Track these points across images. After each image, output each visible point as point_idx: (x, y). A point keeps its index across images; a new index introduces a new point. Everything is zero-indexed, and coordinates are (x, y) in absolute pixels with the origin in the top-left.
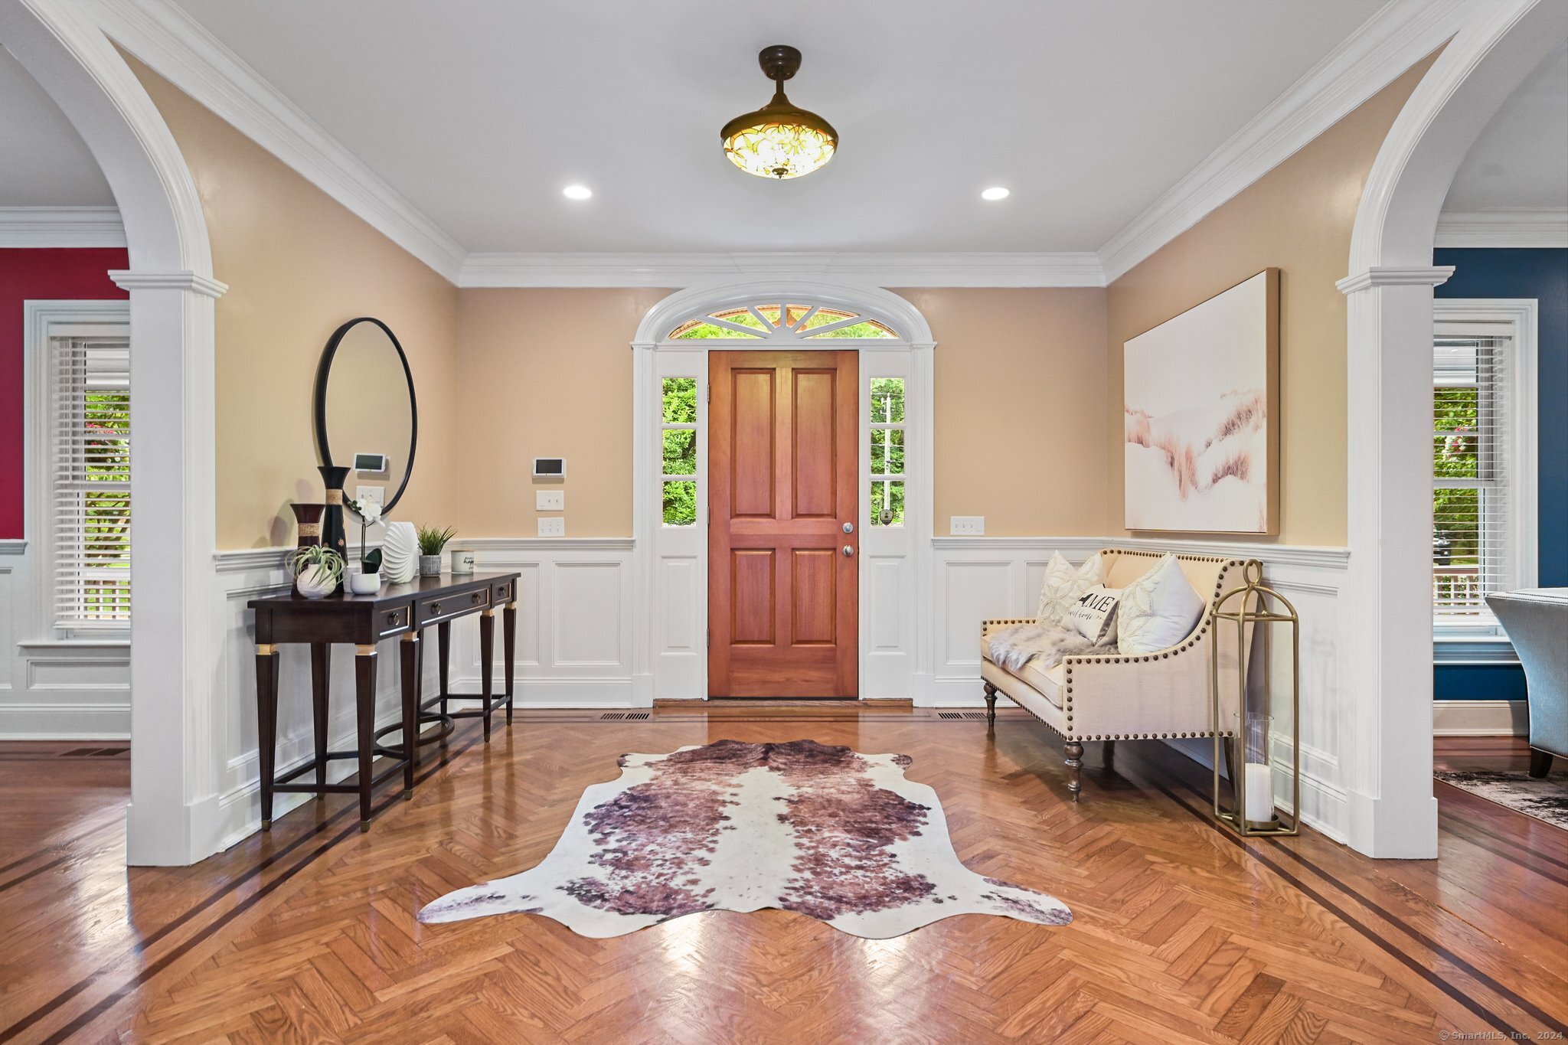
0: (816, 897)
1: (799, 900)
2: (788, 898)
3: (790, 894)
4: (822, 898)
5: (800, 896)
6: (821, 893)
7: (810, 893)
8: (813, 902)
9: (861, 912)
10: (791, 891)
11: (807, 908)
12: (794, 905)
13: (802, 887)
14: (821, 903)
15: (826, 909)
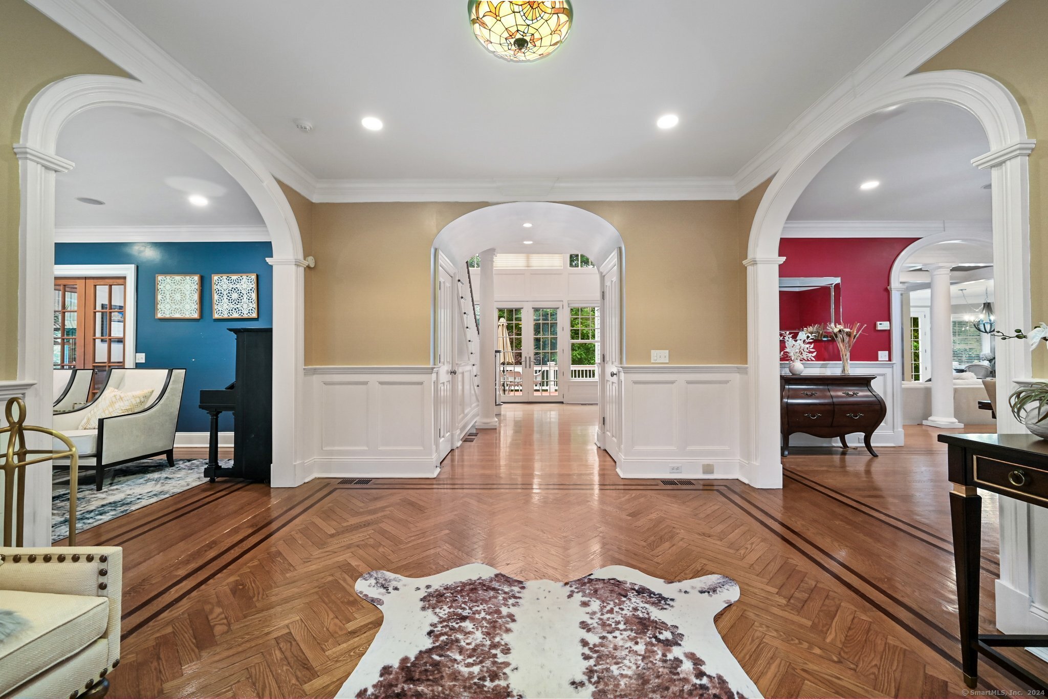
0: (502, 590)
1: (513, 588)
2: (519, 590)
3: (518, 592)
4: (499, 589)
5: (512, 591)
6: (498, 593)
7: (505, 593)
8: (505, 586)
9: (479, 579)
10: (517, 595)
11: (509, 582)
12: (516, 584)
13: (510, 598)
14: (500, 586)
15: (498, 581)
